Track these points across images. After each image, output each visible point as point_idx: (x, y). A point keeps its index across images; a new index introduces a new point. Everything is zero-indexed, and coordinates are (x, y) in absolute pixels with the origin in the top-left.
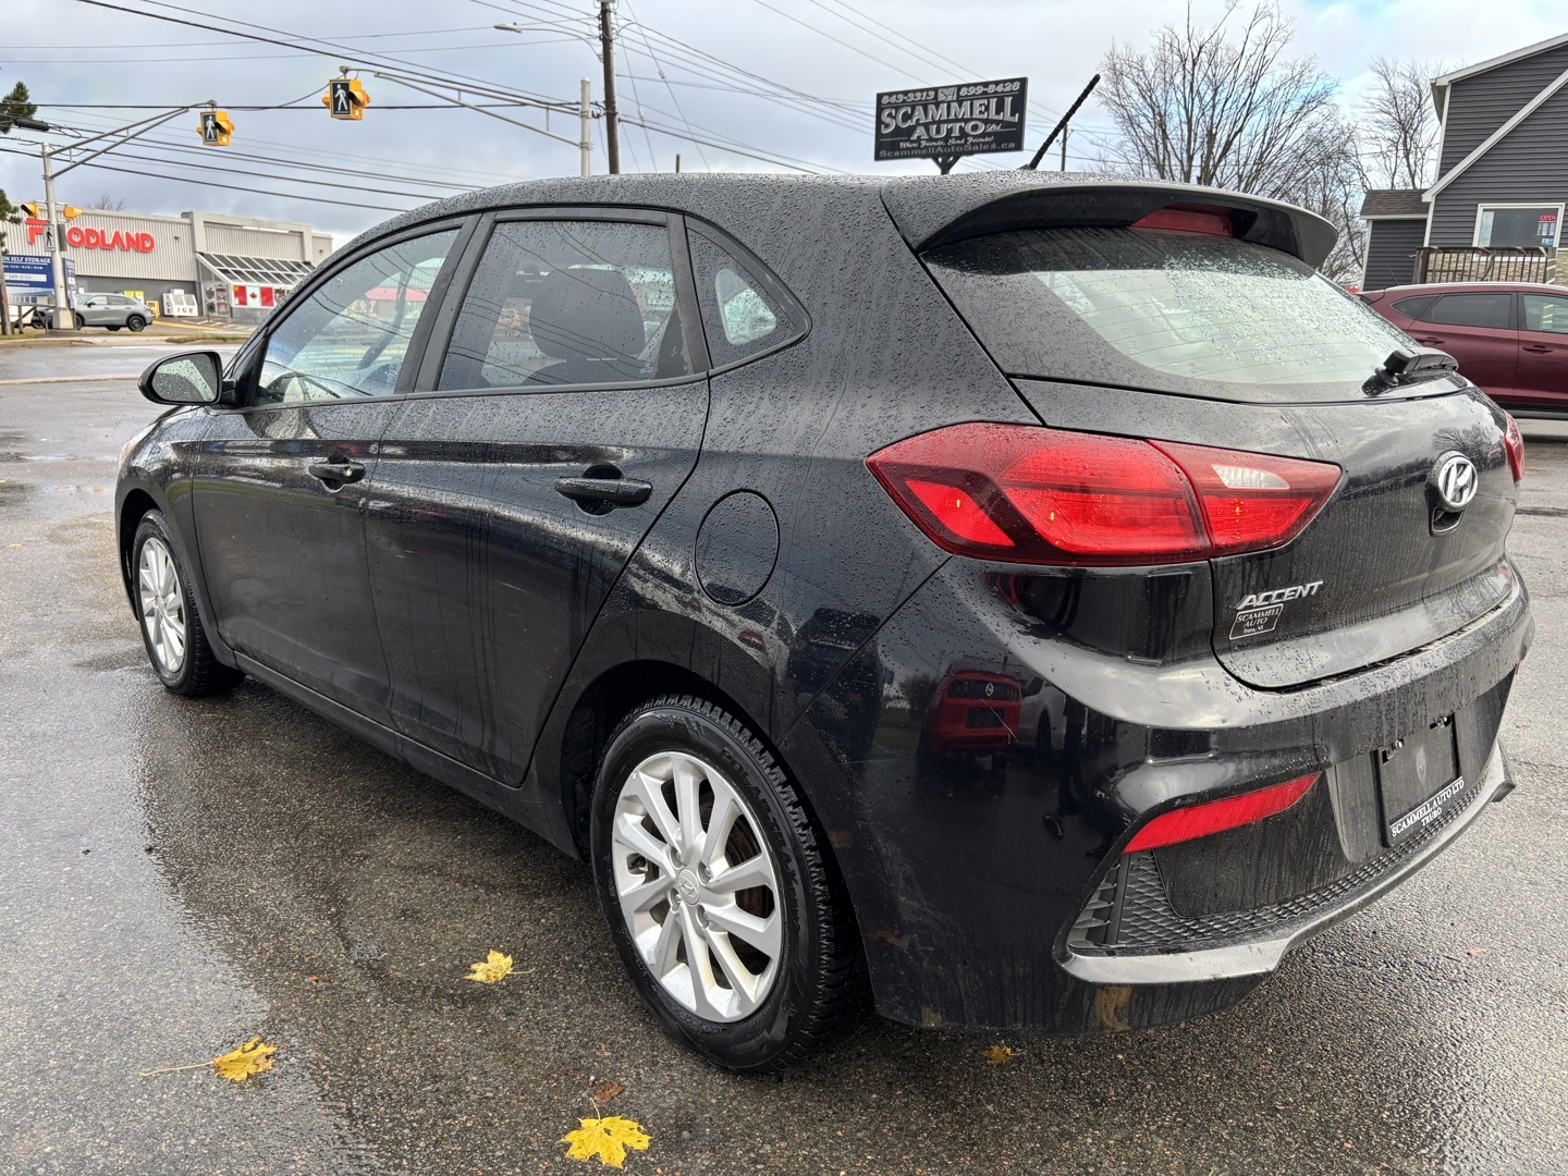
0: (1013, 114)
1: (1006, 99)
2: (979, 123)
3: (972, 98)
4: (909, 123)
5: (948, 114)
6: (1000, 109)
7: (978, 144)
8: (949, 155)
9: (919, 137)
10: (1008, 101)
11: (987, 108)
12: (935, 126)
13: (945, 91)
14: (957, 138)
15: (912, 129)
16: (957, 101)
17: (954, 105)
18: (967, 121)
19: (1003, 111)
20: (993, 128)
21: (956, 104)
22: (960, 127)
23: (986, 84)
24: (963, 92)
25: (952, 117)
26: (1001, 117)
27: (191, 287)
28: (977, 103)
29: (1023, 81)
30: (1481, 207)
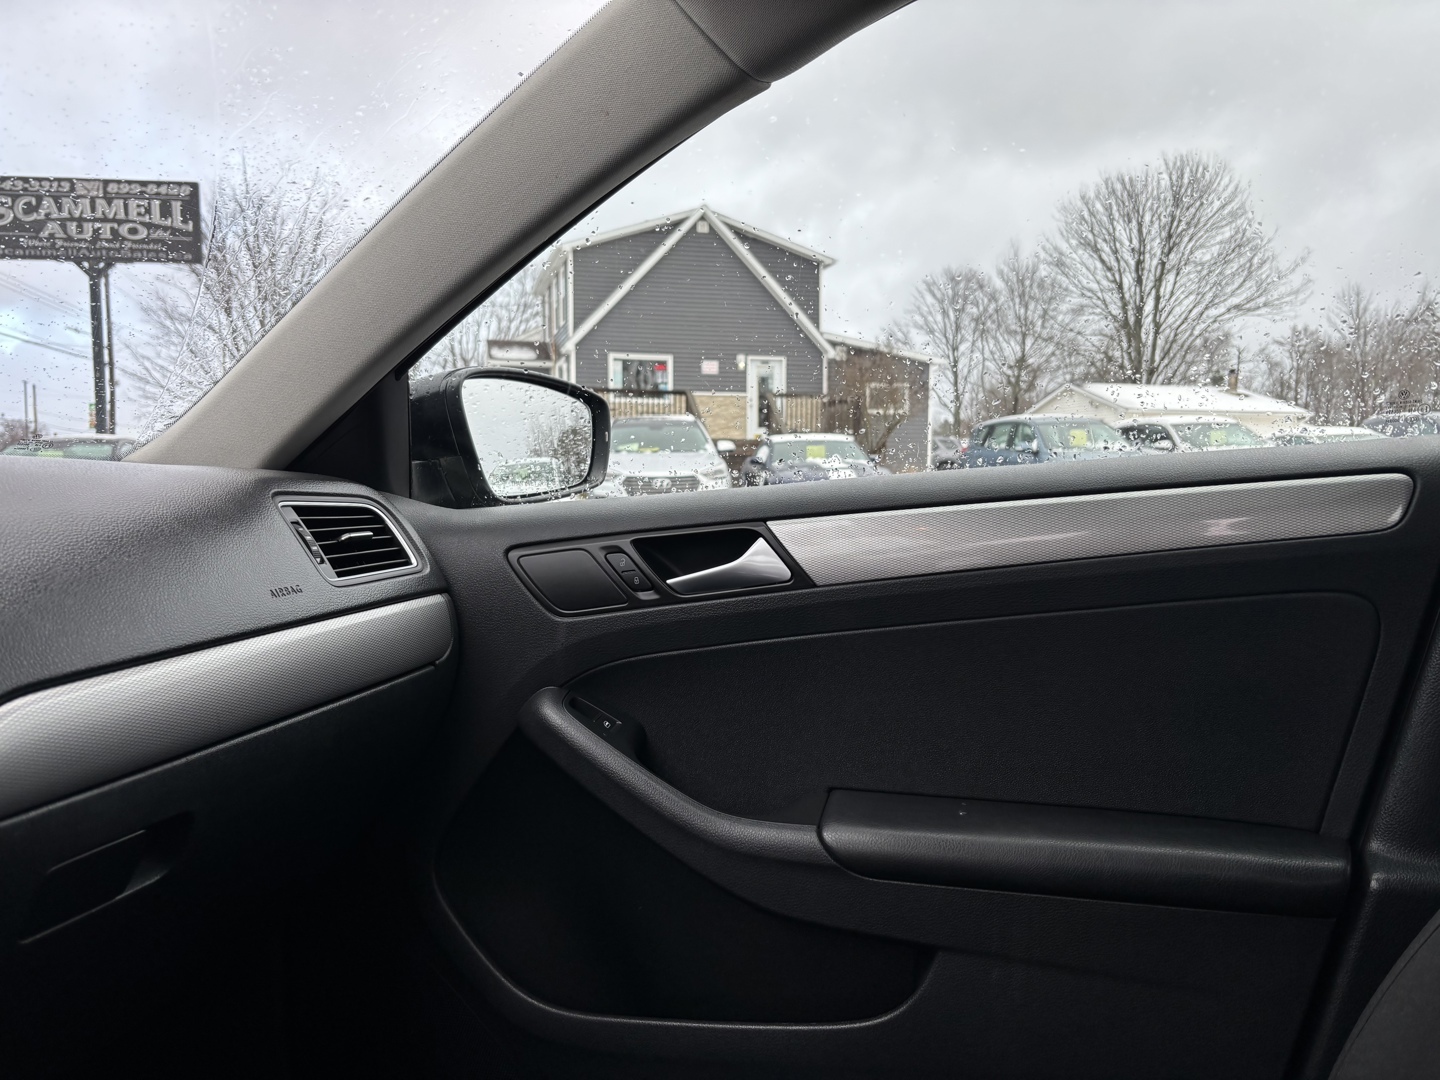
0: (185, 221)
1: (173, 203)
2: (139, 227)
3: (126, 197)
4: (34, 216)
5: (93, 209)
6: (166, 212)
7: (141, 250)
8: (98, 260)
9: (52, 236)
10: (177, 207)
11: (148, 211)
12: (75, 224)
13: (85, 184)
14: (107, 241)
15: (39, 226)
16: (104, 198)
17: (101, 204)
18: (120, 222)
19: (171, 216)
20: (159, 234)
21: (103, 202)
22: (112, 229)
23: (144, 184)
24: (112, 188)
25: (99, 214)
26: (168, 223)
28: (133, 203)
29: (195, 186)
30: (612, 356)
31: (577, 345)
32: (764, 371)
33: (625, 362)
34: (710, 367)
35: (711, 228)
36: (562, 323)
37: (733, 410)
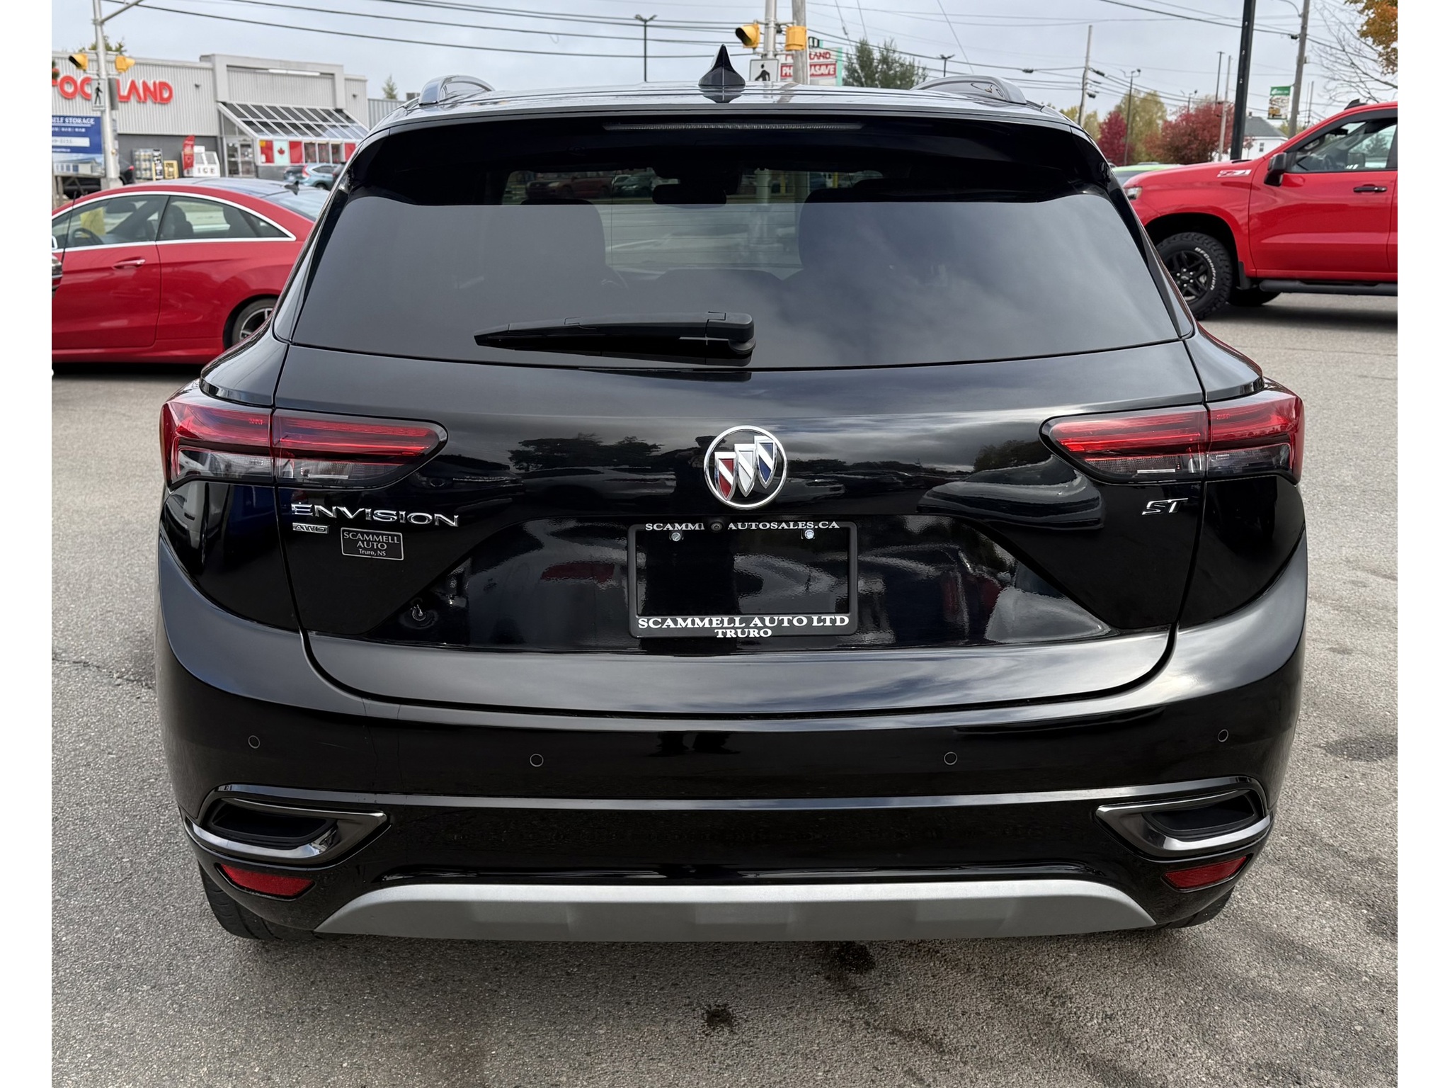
27: (212, 143)
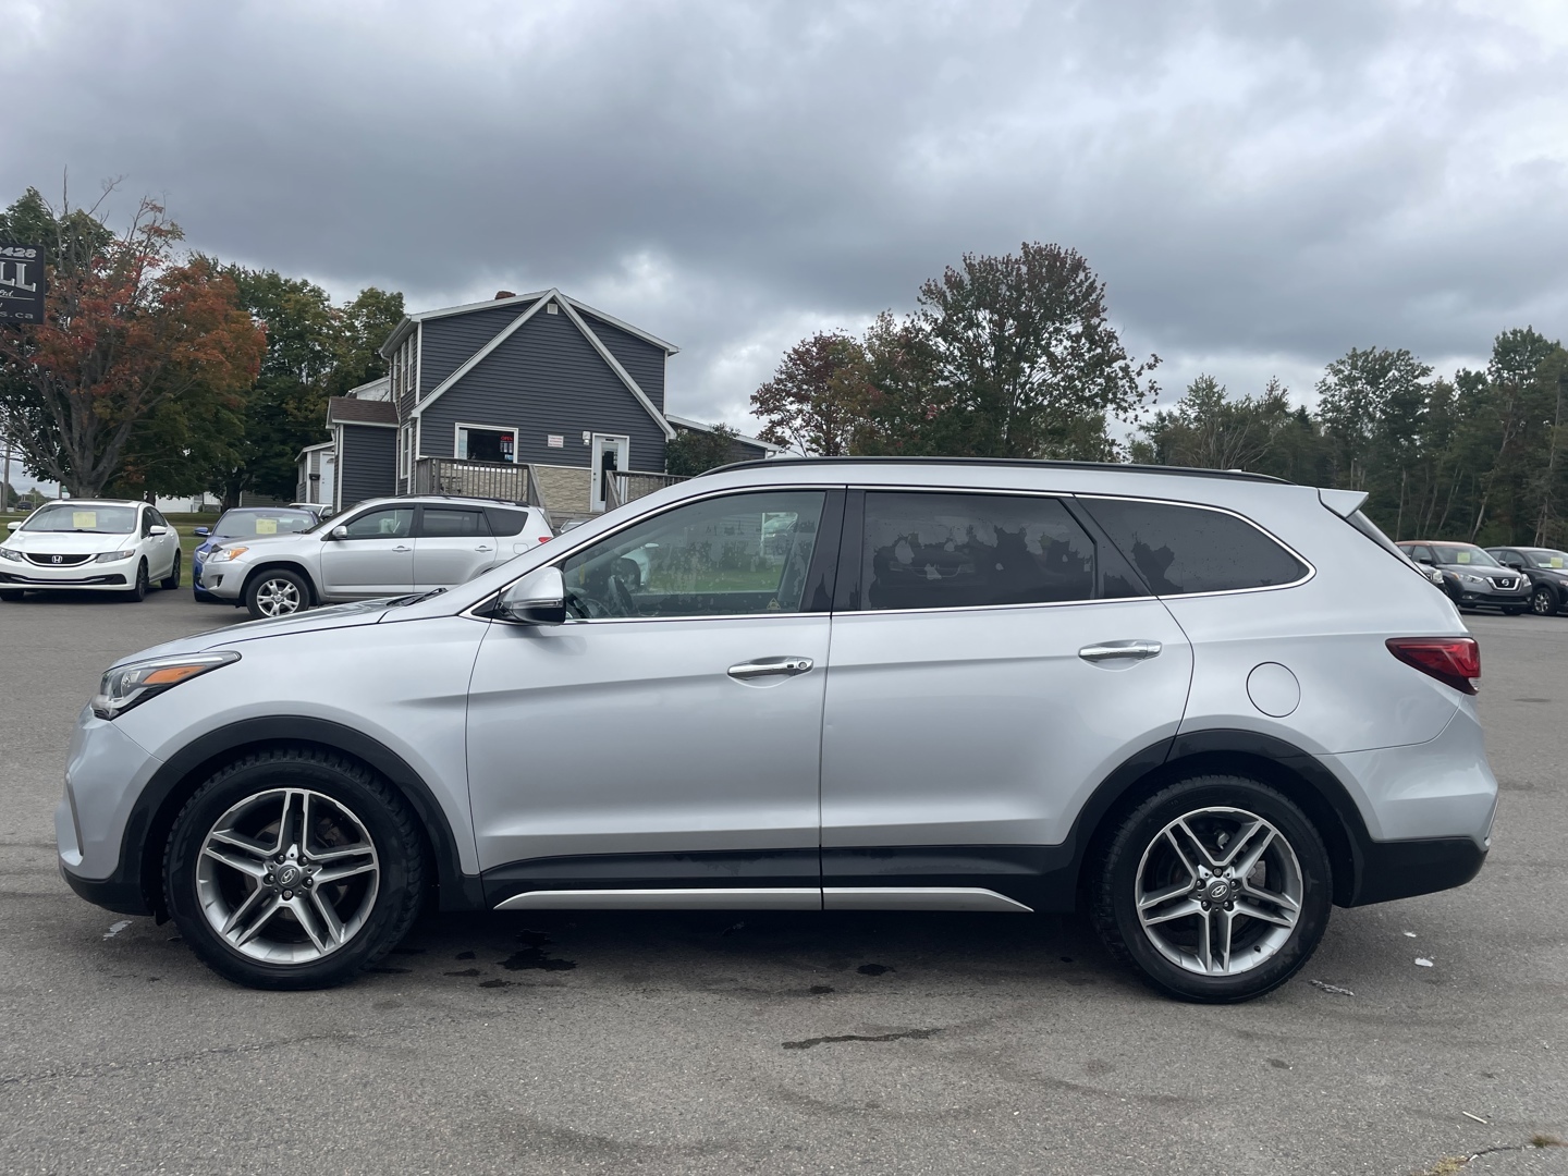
0: (28, 282)
1: (18, 265)
6: (10, 272)
10: (21, 268)
19: (15, 277)
20: (3, 293)
26: (12, 283)
30: (458, 425)
31: (422, 413)
32: (610, 447)
33: (470, 431)
34: (556, 441)
35: (560, 309)
36: (409, 389)
37: (577, 483)
